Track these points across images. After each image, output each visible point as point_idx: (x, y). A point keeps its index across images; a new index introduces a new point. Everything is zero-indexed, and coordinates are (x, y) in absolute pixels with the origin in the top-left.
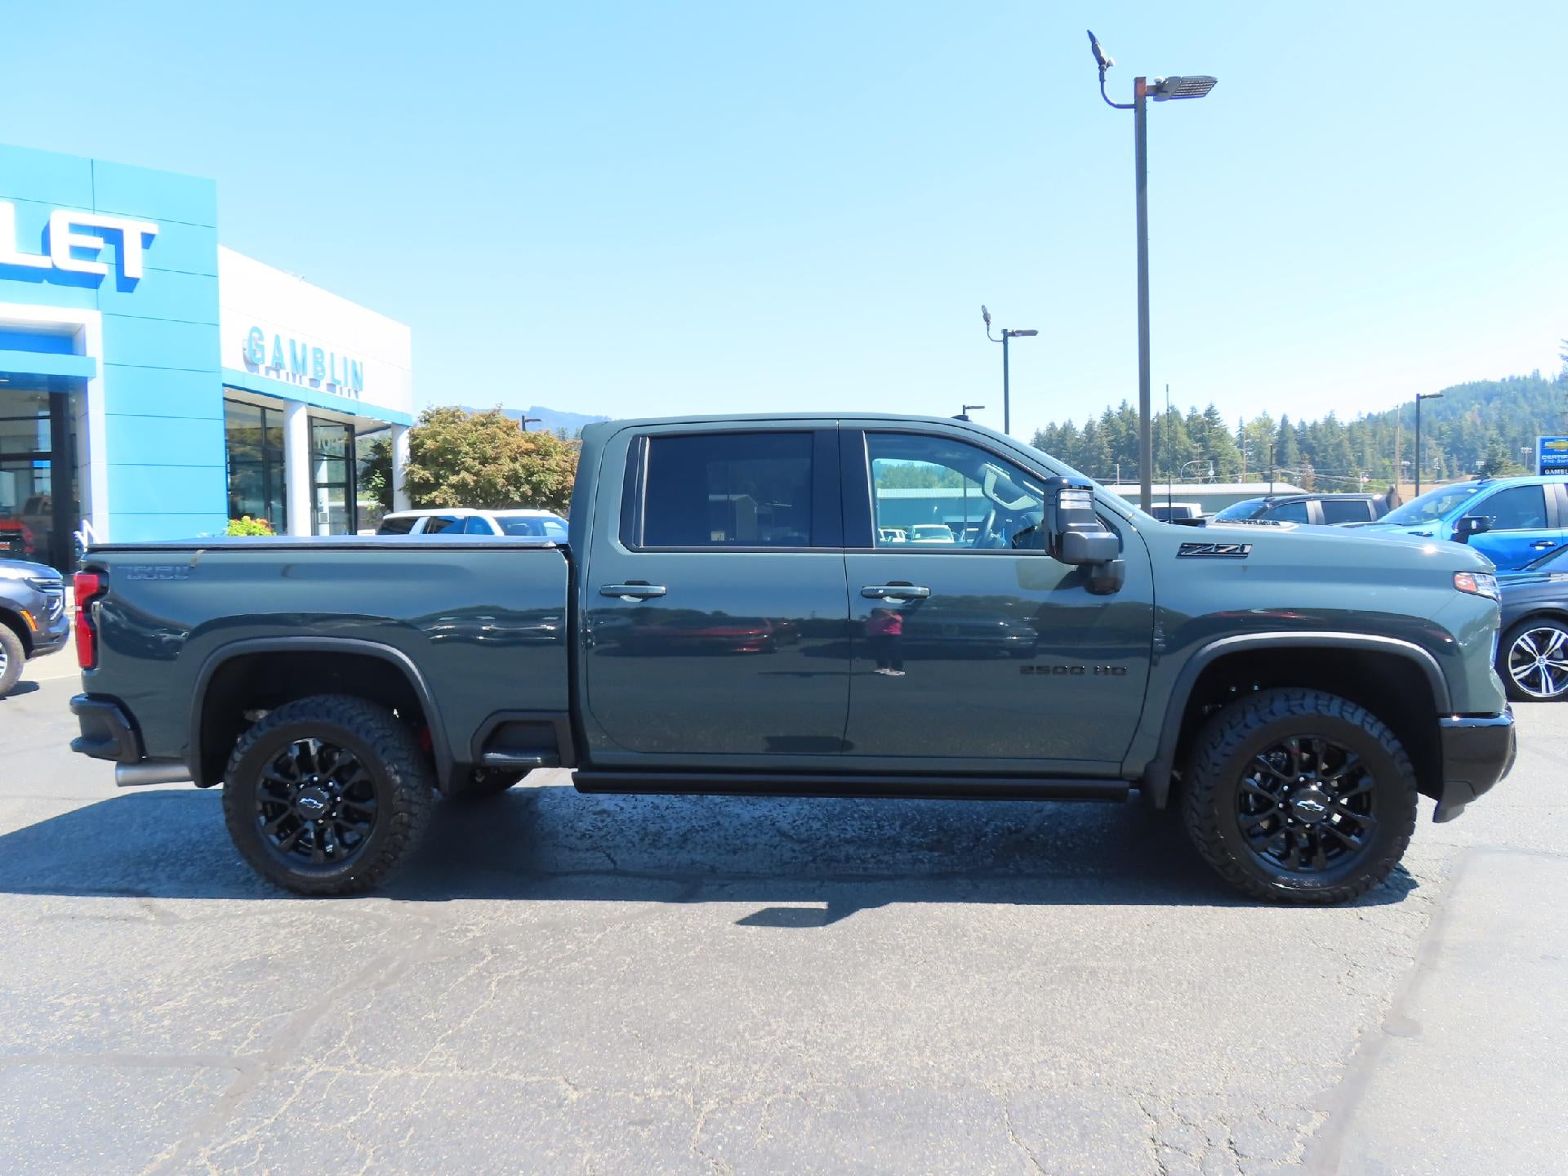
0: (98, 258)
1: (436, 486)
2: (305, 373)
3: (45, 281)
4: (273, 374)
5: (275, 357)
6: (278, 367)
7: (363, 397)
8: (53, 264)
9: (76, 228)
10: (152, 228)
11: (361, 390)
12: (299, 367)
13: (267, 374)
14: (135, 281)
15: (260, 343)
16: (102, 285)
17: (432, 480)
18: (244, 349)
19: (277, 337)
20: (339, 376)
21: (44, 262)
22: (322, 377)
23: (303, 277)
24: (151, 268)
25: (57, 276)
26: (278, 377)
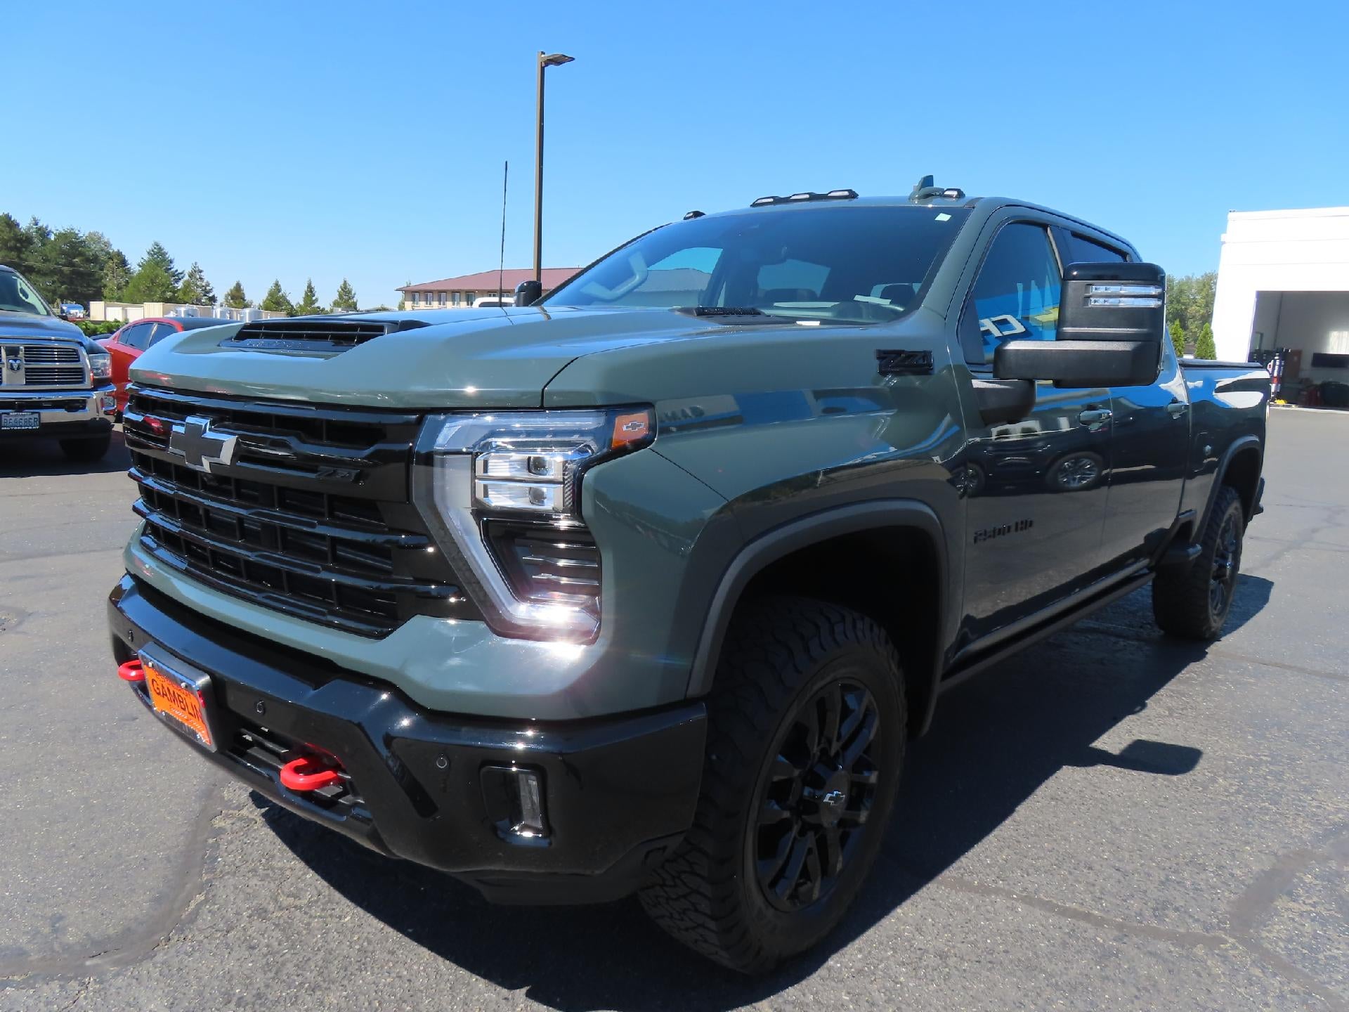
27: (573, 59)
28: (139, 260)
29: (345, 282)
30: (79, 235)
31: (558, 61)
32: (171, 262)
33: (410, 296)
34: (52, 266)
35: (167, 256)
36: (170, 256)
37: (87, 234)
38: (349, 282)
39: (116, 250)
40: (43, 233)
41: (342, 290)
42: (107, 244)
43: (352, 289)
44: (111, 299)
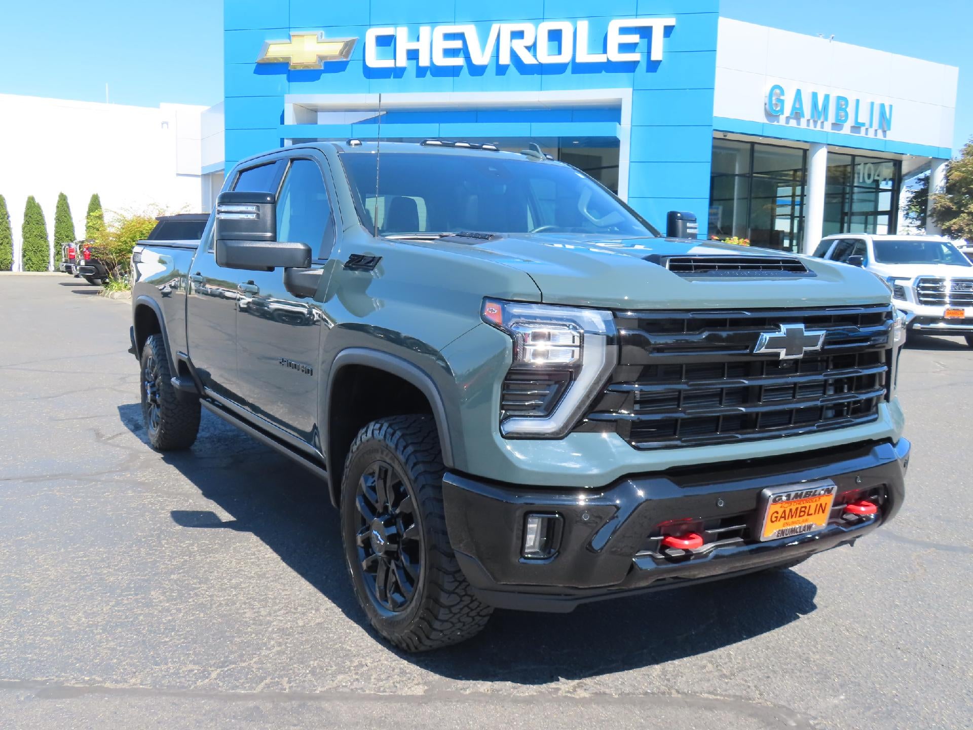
0: (637, 50)
1: (956, 214)
2: (826, 119)
3: (603, 72)
4: (793, 123)
5: (794, 107)
6: (797, 114)
7: (890, 136)
8: (608, 59)
9: (624, 31)
10: (671, 21)
11: (890, 129)
12: (819, 113)
13: (787, 122)
14: (659, 62)
15: (782, 98)
16: (637, 70)
17: (954, 208)
18: (766, 104)
19: (799, 92)
20: (863, 118)
21: (601, 58)
22: (845, 121)
23: (833, 38)
24: (668, 51)
25: (611, 67)
26: (799, 124)
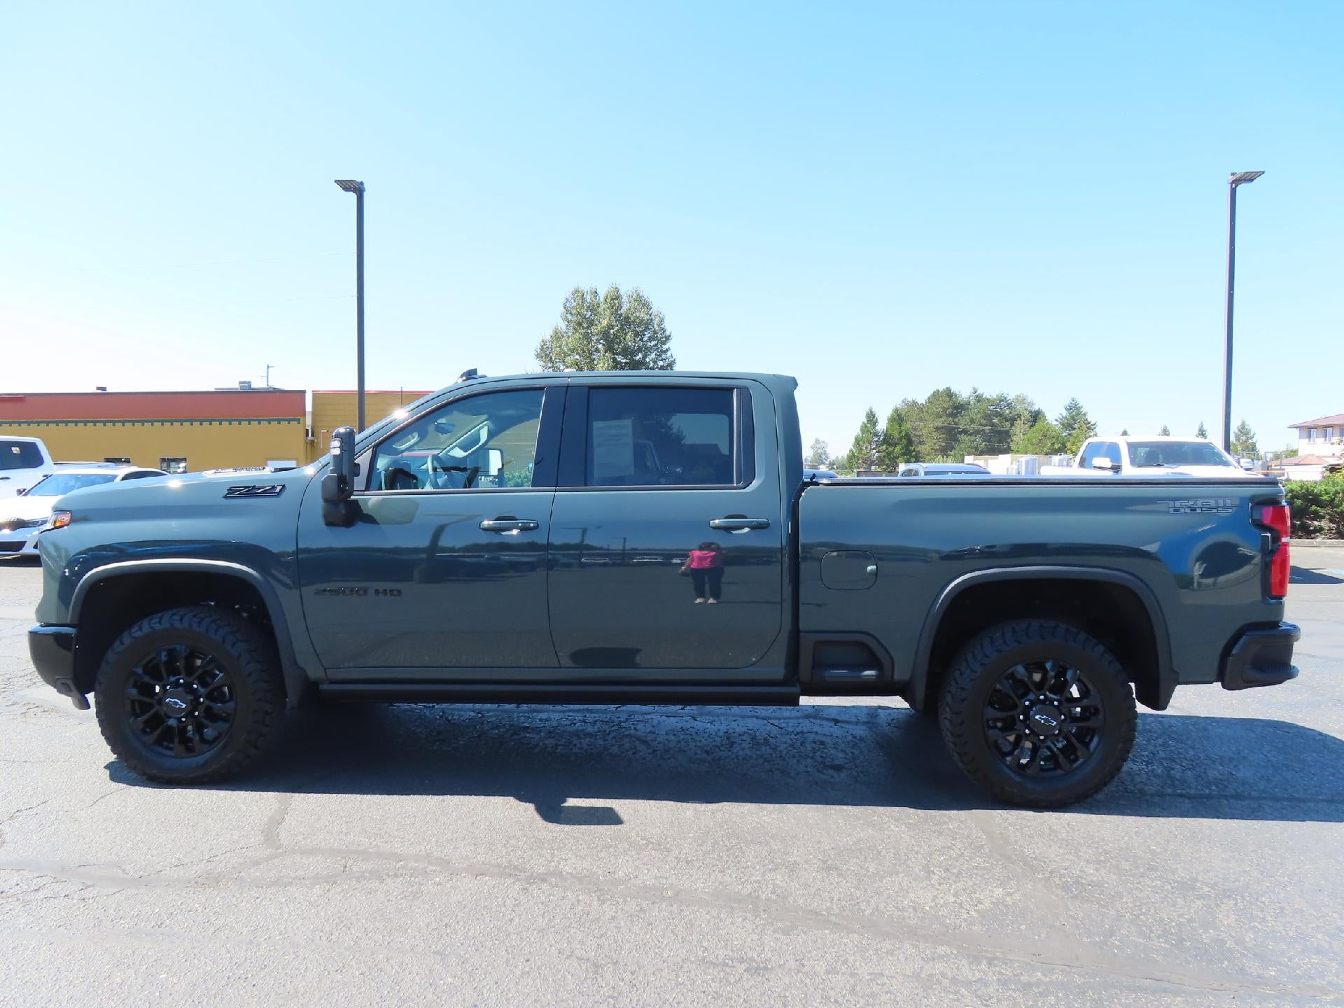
27: (1263, 173)
28: (1057, 416)
29: (1243, 422)
30: (1008, 399)
31: (1249, 178)
32: (1085, 415)
33: (1305, 432)
34: (975, 427)
35: (1082, 410)
36: (1084, 410)
37: (1014, 397)
38: (1247, 422)
39: (1037, 409)
40: (979, 399)
41: (1239, 430)
42: (1031, 404)
43: (1250, 430)
44: (1018, 452)
